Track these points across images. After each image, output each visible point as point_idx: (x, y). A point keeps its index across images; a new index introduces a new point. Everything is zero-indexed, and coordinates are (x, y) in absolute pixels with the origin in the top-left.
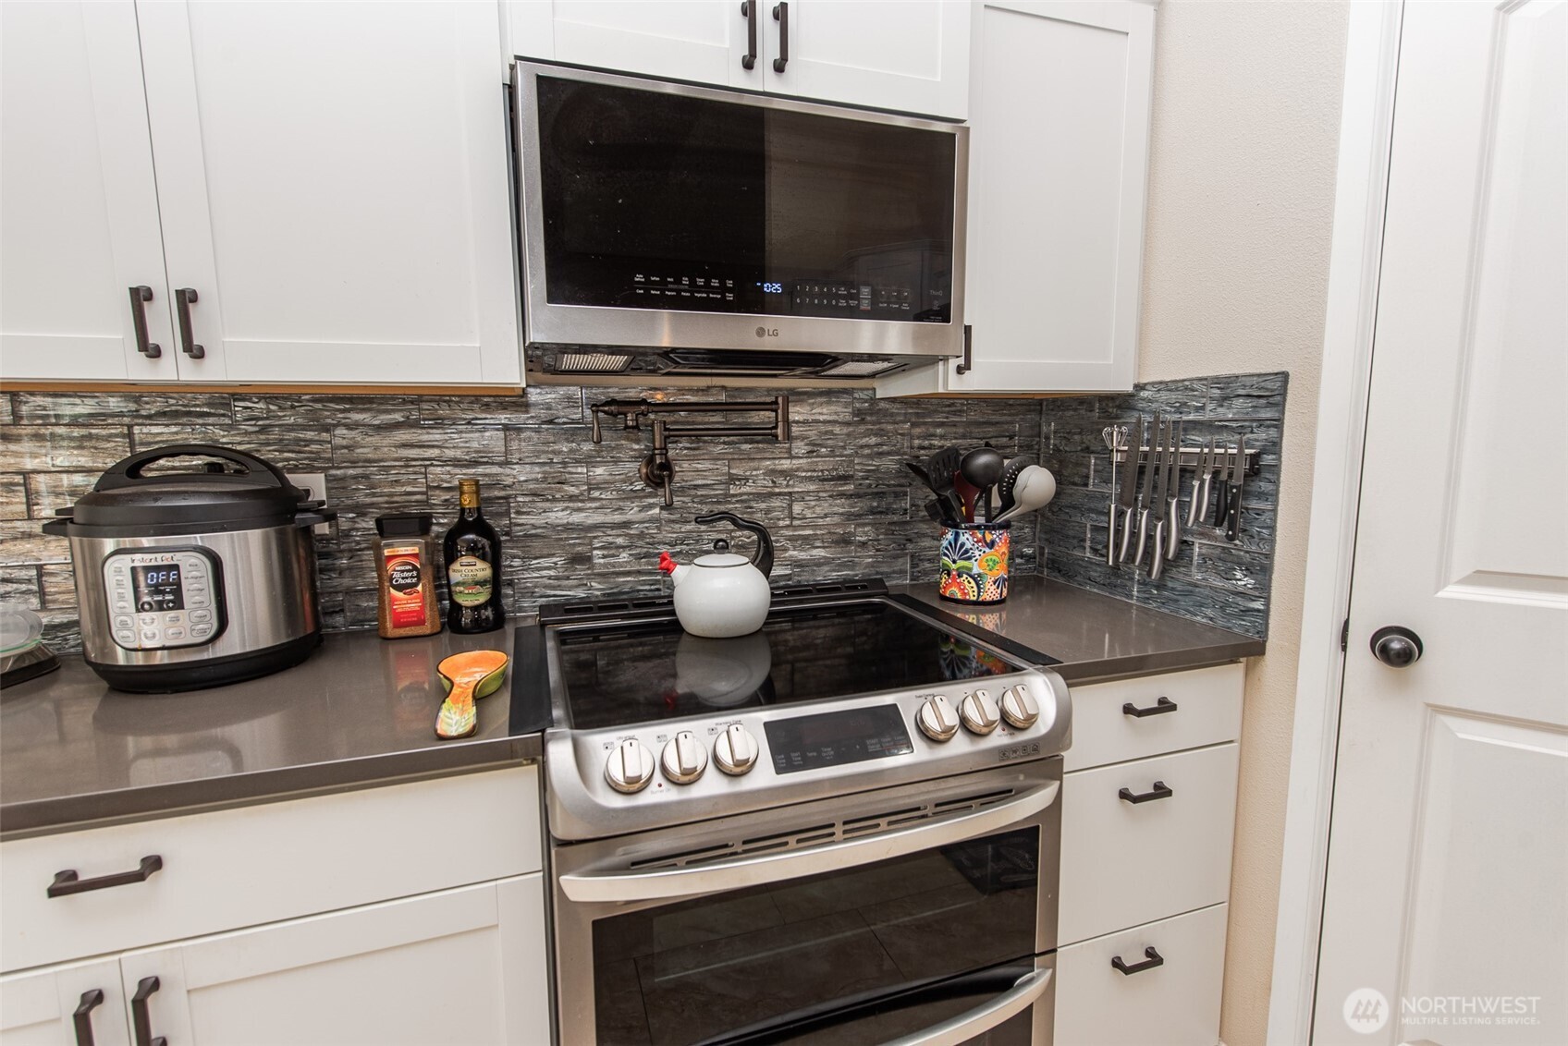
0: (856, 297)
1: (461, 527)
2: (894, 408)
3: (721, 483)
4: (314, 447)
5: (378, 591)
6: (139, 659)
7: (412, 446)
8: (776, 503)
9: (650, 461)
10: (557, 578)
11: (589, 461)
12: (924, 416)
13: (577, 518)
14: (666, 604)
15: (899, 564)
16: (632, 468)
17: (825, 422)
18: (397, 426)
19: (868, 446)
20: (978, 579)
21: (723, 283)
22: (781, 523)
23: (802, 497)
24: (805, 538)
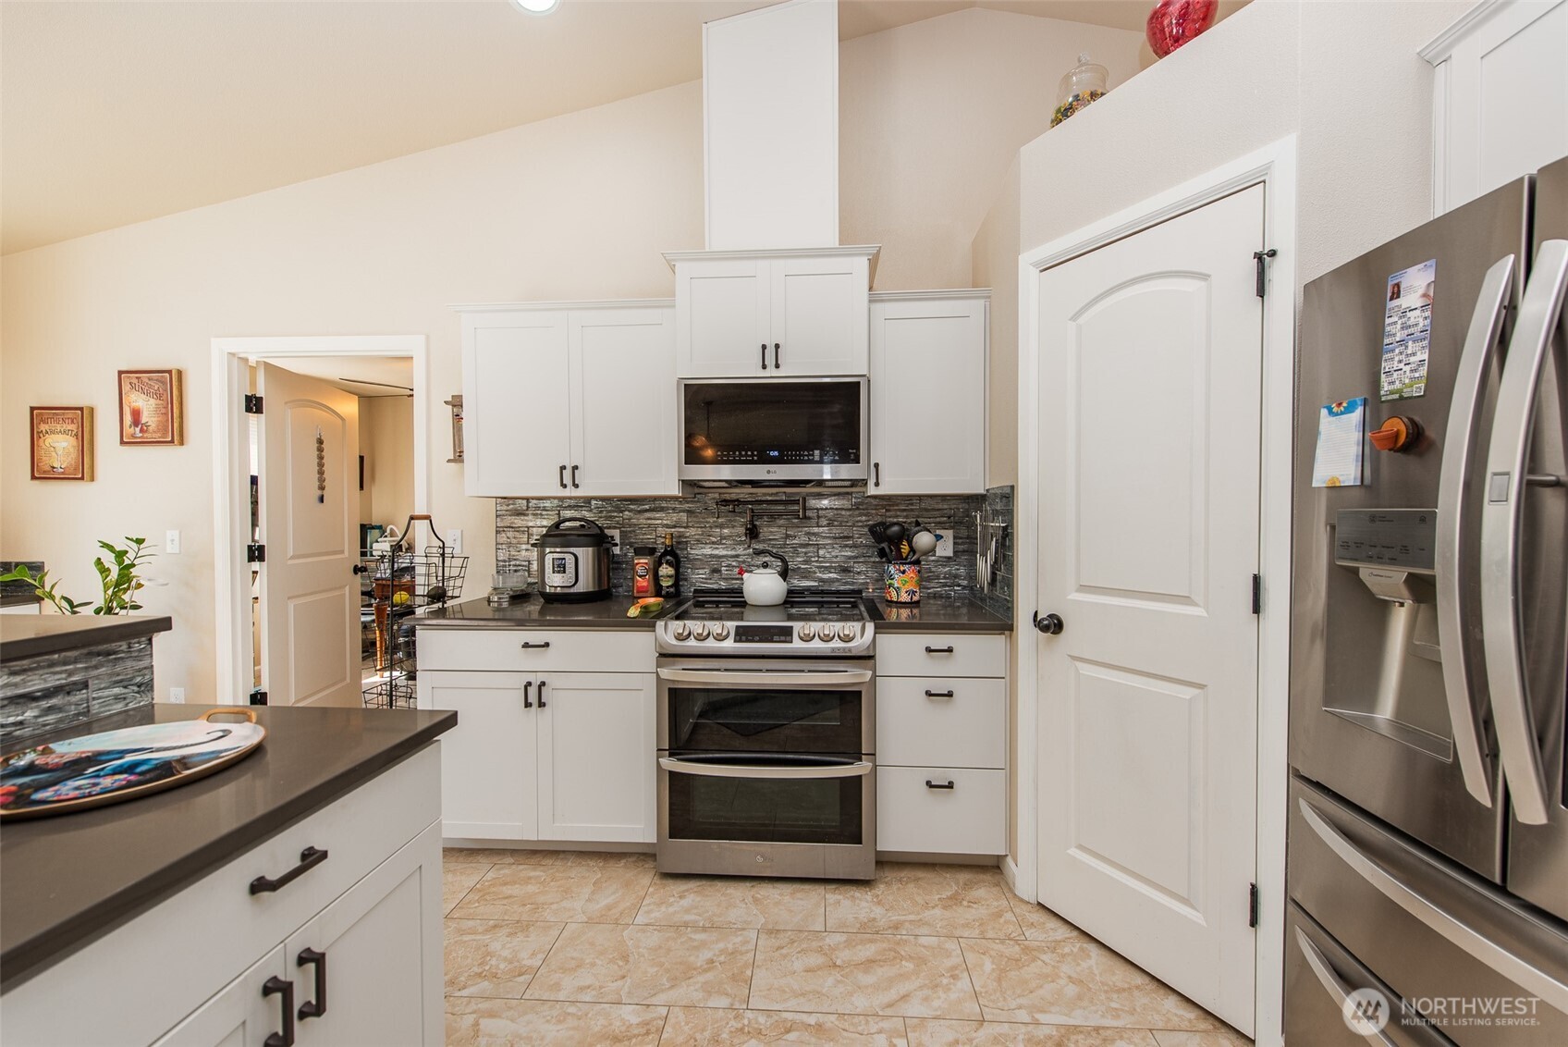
0: (813, 455)
1: (664, 555)
2: (874, 502)
3: (782, 538)
4: (617, 519)
5: (633, 579)
6: (553, 590)
7: (651, 519)
8: (811, 549)
9: (748, 527)
10: (706, 579)
11: (721, 526)
12: (893, 505)
13: (716, 552)
14: (740, 592)
16: (742, 530)
17: (836, 509)
18: (646, 511)
19: (860, 521)
20: (897, 590)
21: (752, 453)
22: (813, 559)
23: (824, 546)
24: (826, 567)
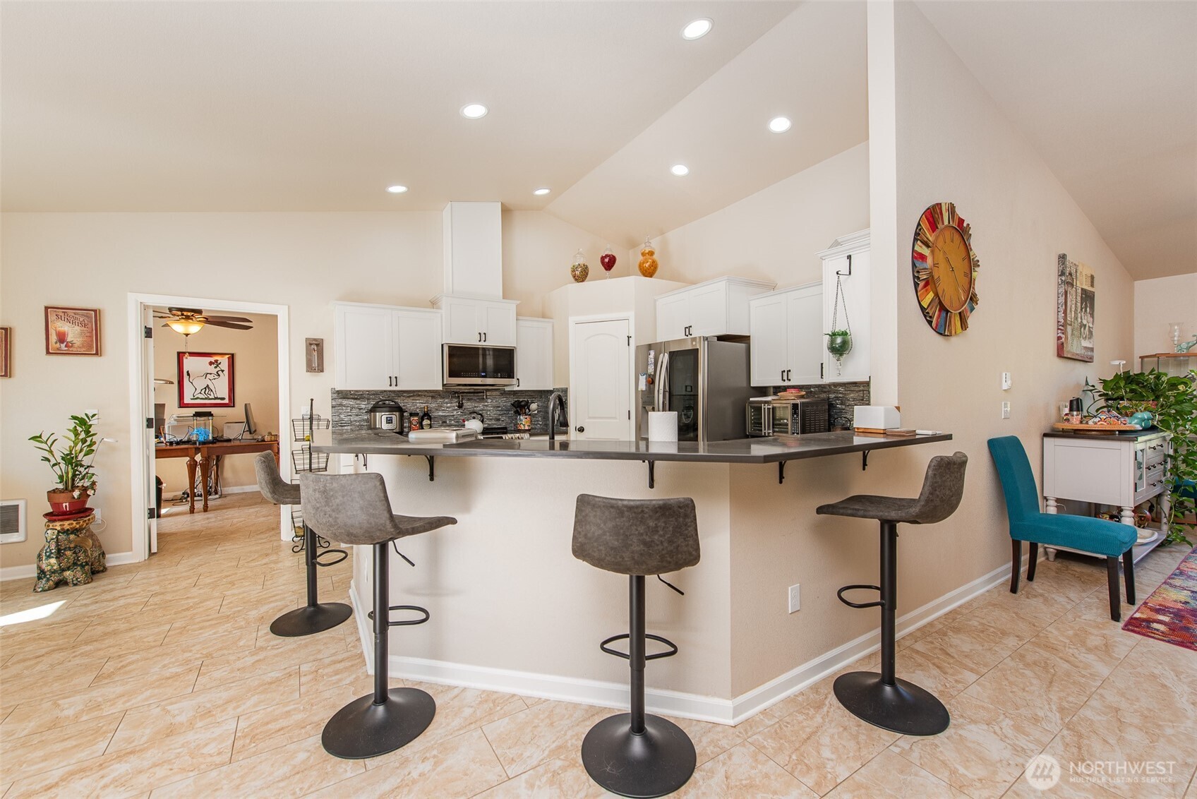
1: (424, 416)
3: (473, 407)
8: (485, 411)
9: (459, 403)
11: (447, 403)
15: (511, 425)
16: (455, 404)
17: (494, 395)
19: (508, 400)
20: (524, 425)
23: (490, 410)
